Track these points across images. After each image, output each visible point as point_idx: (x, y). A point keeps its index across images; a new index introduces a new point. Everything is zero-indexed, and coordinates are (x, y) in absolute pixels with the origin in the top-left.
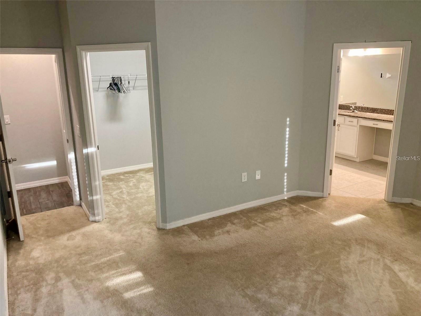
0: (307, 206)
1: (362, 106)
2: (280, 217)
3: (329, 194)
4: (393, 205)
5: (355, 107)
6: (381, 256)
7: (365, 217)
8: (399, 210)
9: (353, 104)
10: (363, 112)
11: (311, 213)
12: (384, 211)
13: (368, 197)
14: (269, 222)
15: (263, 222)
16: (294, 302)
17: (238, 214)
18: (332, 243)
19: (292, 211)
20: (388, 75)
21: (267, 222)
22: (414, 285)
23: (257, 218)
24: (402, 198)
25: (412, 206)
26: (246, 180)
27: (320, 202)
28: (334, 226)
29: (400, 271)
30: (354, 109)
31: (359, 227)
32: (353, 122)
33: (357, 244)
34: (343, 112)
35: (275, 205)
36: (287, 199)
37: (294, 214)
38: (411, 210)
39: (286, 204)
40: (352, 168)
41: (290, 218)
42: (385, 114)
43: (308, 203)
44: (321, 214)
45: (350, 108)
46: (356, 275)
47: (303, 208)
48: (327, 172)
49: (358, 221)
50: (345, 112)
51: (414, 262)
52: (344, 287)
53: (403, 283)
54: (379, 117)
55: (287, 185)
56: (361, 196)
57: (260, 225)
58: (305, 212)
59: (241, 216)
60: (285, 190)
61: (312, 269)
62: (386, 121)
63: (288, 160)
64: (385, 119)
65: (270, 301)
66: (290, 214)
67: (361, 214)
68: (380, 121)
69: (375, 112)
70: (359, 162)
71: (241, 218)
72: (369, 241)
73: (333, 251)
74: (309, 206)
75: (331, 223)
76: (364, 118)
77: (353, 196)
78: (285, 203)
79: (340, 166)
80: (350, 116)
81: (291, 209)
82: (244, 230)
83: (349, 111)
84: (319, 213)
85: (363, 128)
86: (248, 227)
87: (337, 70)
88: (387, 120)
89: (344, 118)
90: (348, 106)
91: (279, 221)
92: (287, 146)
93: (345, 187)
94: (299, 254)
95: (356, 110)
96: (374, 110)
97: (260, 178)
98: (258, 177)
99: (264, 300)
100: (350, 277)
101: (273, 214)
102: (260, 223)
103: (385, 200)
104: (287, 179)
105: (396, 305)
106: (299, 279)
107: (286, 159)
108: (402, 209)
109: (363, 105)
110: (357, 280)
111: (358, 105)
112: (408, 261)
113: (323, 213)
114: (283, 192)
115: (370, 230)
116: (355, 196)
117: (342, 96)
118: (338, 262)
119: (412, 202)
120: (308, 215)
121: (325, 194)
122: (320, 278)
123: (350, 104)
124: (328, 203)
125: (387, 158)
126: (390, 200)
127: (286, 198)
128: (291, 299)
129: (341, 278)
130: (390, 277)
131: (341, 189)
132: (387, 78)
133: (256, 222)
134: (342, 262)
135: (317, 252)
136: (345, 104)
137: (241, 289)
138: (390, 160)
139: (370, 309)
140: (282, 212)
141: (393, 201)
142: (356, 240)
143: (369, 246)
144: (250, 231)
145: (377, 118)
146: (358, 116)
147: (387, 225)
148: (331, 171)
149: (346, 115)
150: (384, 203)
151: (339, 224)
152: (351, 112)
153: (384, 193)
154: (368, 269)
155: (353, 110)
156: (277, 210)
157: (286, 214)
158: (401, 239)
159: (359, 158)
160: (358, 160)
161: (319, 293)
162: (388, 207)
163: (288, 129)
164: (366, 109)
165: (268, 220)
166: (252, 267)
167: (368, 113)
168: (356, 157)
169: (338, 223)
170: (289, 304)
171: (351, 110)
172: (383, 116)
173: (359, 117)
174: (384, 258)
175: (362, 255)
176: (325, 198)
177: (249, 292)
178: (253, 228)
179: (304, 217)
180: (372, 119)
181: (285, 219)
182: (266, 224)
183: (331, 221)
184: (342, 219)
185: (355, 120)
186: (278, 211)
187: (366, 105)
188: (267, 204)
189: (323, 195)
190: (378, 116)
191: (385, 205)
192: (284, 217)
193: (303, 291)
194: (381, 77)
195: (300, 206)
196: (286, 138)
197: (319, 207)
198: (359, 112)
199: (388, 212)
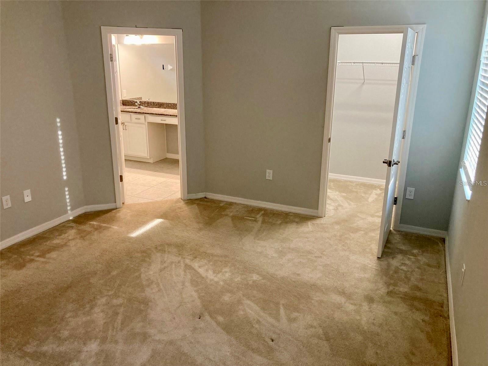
0: (98, 222)
1: (147, 100)
2: (66, 243)
3: (123, 203)
4: (190, 202)
5: (140, 102)
6: (182, 258)
7: (164, 220)
8: (195, 206)
9: (138, 99)
10: (150, 107)
11: (104, 230)
12: (181, 210)
13: (165, 199)
14: (50, 252)
15: (42, 255)
16: (90, 340)
17: (4, 252)
18: (131, 258)
19: (80, 232)
20: (170, 67)
21: (48, 253)
22: (213, 278)
23: (34, 252)
24: (197, 194)
25: (206, 199)
26: (10, 205)
27: (113, 214)
28: (132, 238)
29: (200, 267)
30: (140, 105)
31: (158, 233)
32: (140, 119)
33: (157, 252)
34: (128, 109)
35: (57, 230)
36: (73, 219)
37: (83, 235)
38: (205, 203)
39: (72, 225)
40: (147, 170)
41: (78, 241)
42: (172, 108)
43: (99, 218)
44: (116, 228)
45: (135, 103)
46: (158, 285)
47: (94, 226)
48: (117, 179)
49: (157, 226)
50: (130, 108)
51: (212, 255)
52: (146, 302)
53: (203, 278)
54: (166, 112)
55: (70, 201)
56: (158, 199)
57: (38, 259)
58: (96, 229)
59: (10, 255)
60: (69, 208)
61: (111, 293)
62: (172, 116)
63: (66, 171)
64: (172, 114)
65: (60, 350)
66: (78, 236)
67: (159, 218)
68: (167, 116)
69: (162, 107)
70: (153, 163)
71: (10, 257)
72: (169, 245)
73: (132, 266)
74: (100, 222)
75: (128, 235)
76: (151, 114)
77: (150, 201)
78: (69, 225)
79: (133, 170)
80: (135, 112)
81: (79, 230)
82: (15, 272)
83: (134, 107)
84: (113, 227)
85: (152, 125)
86: (21, 266)
87: (111, 59)
88: (173, 114)
89: (130, 115)
90: (132, 102)
91: (65, 248)
92: (62, 154)
93: (140, 193)
94: (92, 281)
95: (142, 106)
96: (160, 105)
97: (31, 200)
98: (28, 199)
99: (51, 352)
100: (152, 289)
101: (56, 241)
102: (38, 256)
103: (182, 199)
104: (69, 194)
105: (198, 302)
106: (97, 310)
107: (64, 169)
108: (198, 204)
109: (149, 99)
110: (159, 290)
111: (144, 100)
112: (205, 255)
113: (118, 227)
114: (66, 212)
115: (169, 233)
116: (151, 201)
117: (125, 90)
118: (139, 277)
119: (205, 196)
120: (100, 232)
121: (119, 204)
122: (119, 301)
123: (135, 99)
124: (124, 214)
125: (178, 155)
126: (186, 198)
127: (71, 218)
128: (87, 338)
129: (143, 294)
130: (191, 276)
131: (136, 196)
132: (169, 70)
133: (32, 257)
134: (143, 276)
135: (114, 273)
136: (129, 99)
137: (17, 349)
138: (181, 156)
139: (175, 316)
140: (67, 236)
141: (189, 198)
142: (156, 248)
143: (170, 250)
144: (24, 271)
145: (164, 114)
146: (144, 112)
147: (185, 224)
148: (121, 177)
149: (131, 112)
150: (181, 202)
151: (137, 235)
152: (137, 109)
153: (180, 191)
154: (170, 274)
155: (138, 106)
156: (61, 235)
157: (72, 238)
158: (199, 234)
159: (152, 158)
160: (151, 161)
161: (120, 318)
162: (185, 205)
163: (60, 133)
164: (152, 103)
165: (49, 251)
166: (31, 316)
167: (155, 109)
168: (149, 158)
169: (135, 234)
170: (84, 344)
171: (136, 106)
172: (170, 111)
173: (146, 113)
174: (184, 258)
175: (163, 262)
176: (118, 209)
177: (29, 349)
178: (28, 265)
179: (96, 236)
180: (159, 114)
181: (72, 243)
182: (48, 256)
183: (128, 233)
184: (140, 228)
185: (142, 117)
186: (63, 236)
187: (152, 100)
188: (46, 230)
189: (116, 206)
190: (164, 111)
191: (182, 204)
192: (70, 241)
193: (102, 322)
194: (163, 69)
195: (90, 224)
196: (59, 143)
197: (112, 220)
198: (146, 108)
199: (186, 210)
